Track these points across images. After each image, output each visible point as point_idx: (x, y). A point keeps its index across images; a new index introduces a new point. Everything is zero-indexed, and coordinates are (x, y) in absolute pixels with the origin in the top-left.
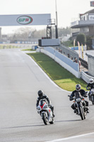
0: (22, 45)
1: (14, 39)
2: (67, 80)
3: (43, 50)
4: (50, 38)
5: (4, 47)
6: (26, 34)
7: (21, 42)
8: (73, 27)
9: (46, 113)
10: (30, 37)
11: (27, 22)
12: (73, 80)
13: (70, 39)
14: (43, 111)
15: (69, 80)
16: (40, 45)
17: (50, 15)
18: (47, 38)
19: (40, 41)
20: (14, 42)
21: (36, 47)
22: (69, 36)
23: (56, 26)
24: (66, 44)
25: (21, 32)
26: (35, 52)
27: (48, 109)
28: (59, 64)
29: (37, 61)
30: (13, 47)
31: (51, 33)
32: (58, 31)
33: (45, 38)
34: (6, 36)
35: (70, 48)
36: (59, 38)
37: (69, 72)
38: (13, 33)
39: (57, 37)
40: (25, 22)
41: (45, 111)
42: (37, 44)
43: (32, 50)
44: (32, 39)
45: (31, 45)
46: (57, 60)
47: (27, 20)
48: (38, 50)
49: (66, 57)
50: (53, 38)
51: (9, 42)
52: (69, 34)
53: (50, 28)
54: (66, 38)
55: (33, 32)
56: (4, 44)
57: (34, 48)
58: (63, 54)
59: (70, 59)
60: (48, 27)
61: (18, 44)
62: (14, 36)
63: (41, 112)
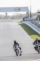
0: (16, 20)
1: (13, 18)
2: (35, 35)
3: (25, 23)
4: (28, 17)
5: (8, 21)
6: (18, 15)
7: (16, 19)
8: (38, 13)
9: (17, 51)
10: (19, 17)
11: (18, 10)
12: (38, 35)
13: (37, 18)
14: (16, 50)
15: (36, 35)
16: (24, 20)
17: (28, 7)
18: (27, 17)
19: (24, 19)
20: (13, 19)
21: (22, 21)
22: (36, 16)
23: (31, 12)
24: (35, 20)
25: (16, 15)
26: (21, 23)
27: (18, 49)
28: (32, 28)
29: (22, 27)
30: (12, 21)
31: (28, 15)
32: (32, 14)
33: (26, 17)
34: (9, 16)
35: (37, 22)
36: (32, 17)
37: (36, 32)
38: (12, 15)
39: (31, 17)
40: (17, 10)
41: (17, 50)
42: (22, 20)
43: (20, 22)
44: (20, 18)
45: (20, 20)
46: (31, 27)
47: (18, 9)
48: (23, 22)
49: (35, 25)
50: (29, 17)
51: (11, 19)
52: (36, 15)
53: (28, 13)
54: (35, 17)
55: (21, 15)
56: (8, 20)
57: (21, 22)
58: (33, 24)
59: (36, 26)
60: (27, 13)
61: (14, 20)
62: (13, 16)
63: (15, 50)
